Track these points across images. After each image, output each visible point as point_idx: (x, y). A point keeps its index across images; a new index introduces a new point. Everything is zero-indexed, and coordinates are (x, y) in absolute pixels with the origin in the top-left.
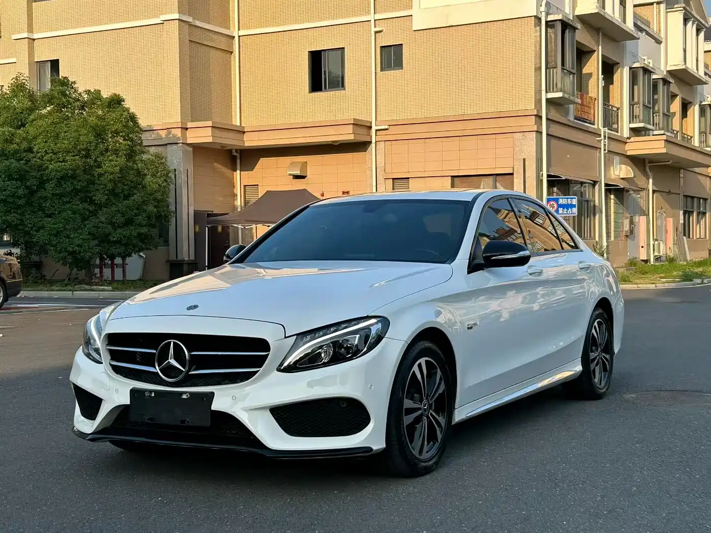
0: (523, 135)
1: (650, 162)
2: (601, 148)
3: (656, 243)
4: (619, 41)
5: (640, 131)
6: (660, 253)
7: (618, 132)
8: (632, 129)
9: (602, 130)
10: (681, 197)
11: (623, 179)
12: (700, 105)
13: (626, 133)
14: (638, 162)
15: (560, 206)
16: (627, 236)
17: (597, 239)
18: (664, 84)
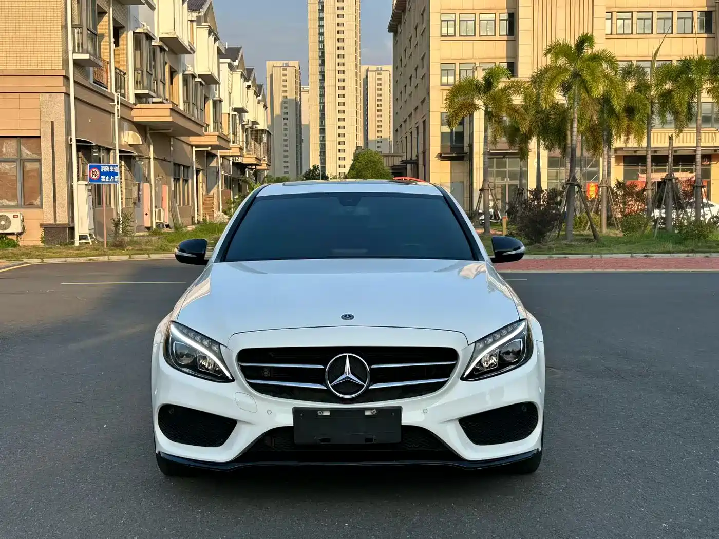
0: (51, 96)
1: (151, 130)
2: (114, 114)
3: (157, 210)
4: (124, 5)
5: (142, 98)
6: (161, 220)
7: (125, 97)
8: (137, 96)
9: (116, 95)
10: (172, 164)
11: (130, 145)
12: (183, 74)
13: (132, 100)
14: (141, 128)
15: (102, 173)
16: (134, 203)
17: (113, 206)
18: (161, 52)
